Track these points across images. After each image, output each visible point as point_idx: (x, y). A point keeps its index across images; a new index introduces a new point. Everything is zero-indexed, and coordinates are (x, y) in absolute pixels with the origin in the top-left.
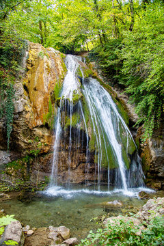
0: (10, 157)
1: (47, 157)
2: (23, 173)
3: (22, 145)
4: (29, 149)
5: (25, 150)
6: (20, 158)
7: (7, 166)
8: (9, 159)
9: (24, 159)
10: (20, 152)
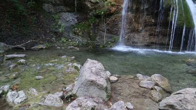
0: (77, 18)
1: (113, 18)
2: (89, 33)
3: (89, 5)
4: (95, 9)
5: (91, 10)
6: (86, 19)
7: (75, 27)
8: (76, 20)
9: (90, 20)
10: (87, 14)
